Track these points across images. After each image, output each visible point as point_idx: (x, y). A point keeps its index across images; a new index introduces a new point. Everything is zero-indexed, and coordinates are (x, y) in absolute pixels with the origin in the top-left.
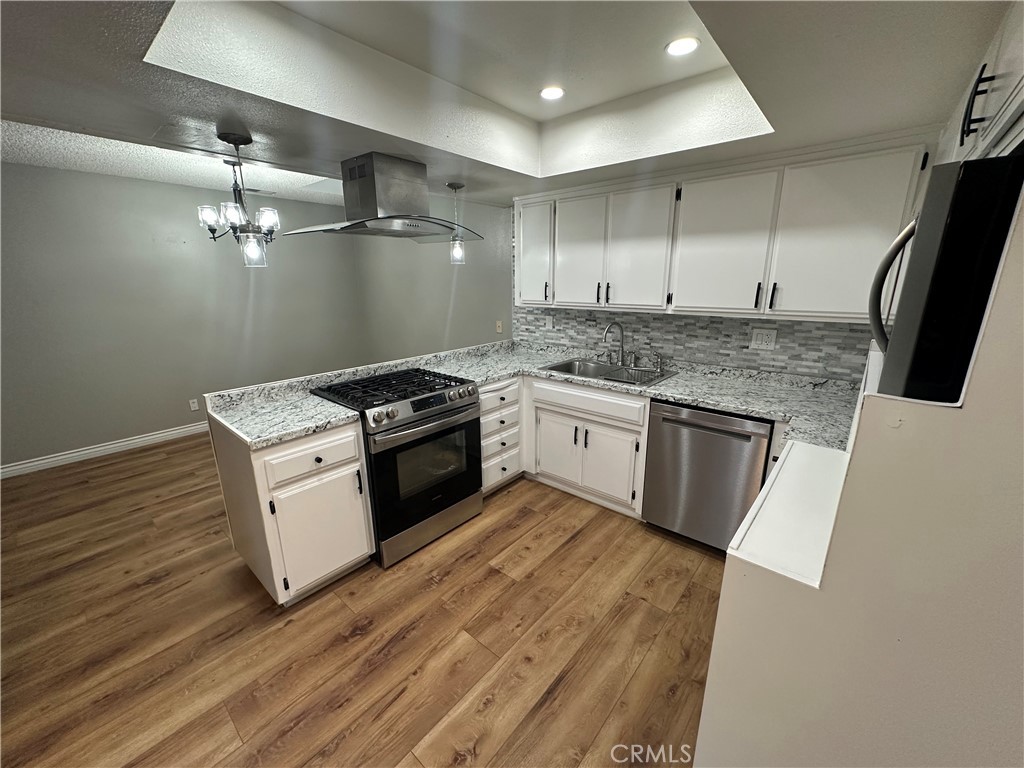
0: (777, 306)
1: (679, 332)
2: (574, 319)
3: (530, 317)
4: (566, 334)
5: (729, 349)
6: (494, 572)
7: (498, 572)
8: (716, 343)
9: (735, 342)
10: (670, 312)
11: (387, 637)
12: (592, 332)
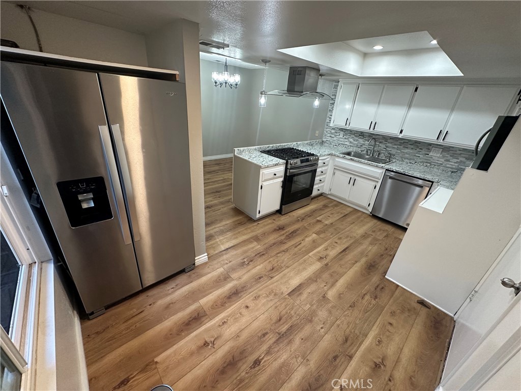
0: (446, 140)
1: (400, 145)
2: (354, 134)
3: (333, 131)
4: (349, 140)
5: (420, 154)
6: (319, 221)
7: (320, 221)
8: (415, 151)
9: (423, 152)
10: (400, 137)
11: (290, 231)
12: (361, 141)
